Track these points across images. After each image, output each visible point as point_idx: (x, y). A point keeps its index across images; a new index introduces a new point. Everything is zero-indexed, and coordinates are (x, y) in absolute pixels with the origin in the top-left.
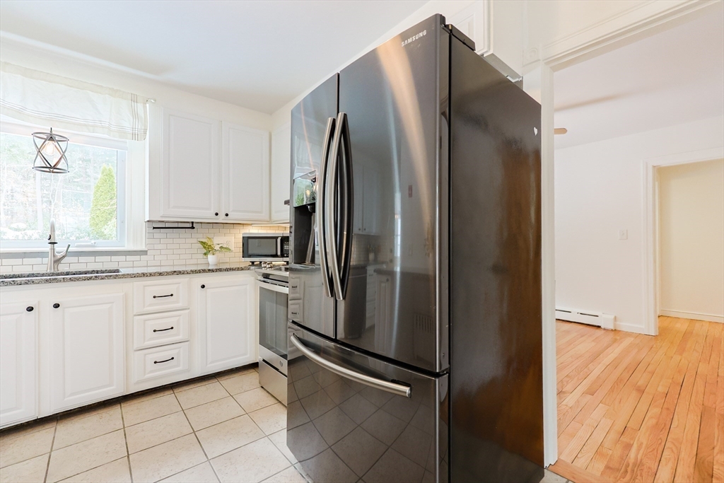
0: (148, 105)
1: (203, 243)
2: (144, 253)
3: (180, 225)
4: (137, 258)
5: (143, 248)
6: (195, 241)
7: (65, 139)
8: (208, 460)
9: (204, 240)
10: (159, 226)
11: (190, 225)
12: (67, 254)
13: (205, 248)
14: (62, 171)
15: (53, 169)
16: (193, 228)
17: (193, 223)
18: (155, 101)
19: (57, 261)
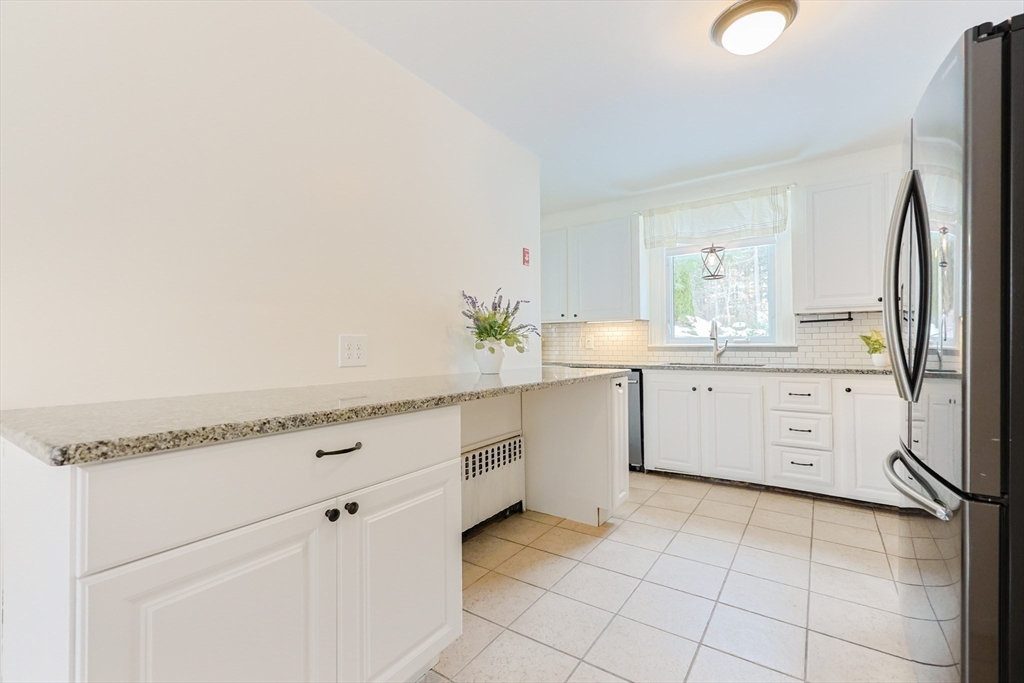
0: (789, 192)
1: (866, 339)
2: (794, 349)
3: (837, 317)
4: (787, 354)
5: (794, 344)
6: (857, 335)
7: (722, 249)
8: (810, 561)
9: (869, 335)
10: (808, 320)
11: (847, 316)
12: (727, 349)
13: (868, 344)
14: (721, 277)
15: (714, 276)
16: (850, 319)
17: (850, 313)
18: (796, 184)
19: (720, 355)
